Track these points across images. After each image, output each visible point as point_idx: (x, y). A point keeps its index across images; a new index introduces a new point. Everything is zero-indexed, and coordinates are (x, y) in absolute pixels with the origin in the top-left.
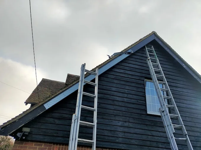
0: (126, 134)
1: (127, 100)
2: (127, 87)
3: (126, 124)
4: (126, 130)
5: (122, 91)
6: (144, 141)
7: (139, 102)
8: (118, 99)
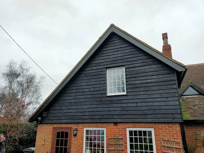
0: (91, 113)
1: (92, 90)
2: (93, 80)
3: (92, 106)
4: (91, 110)
5: (89, 83)
6: (104, 116)
7: (101, 89)
8: (86, 90)
